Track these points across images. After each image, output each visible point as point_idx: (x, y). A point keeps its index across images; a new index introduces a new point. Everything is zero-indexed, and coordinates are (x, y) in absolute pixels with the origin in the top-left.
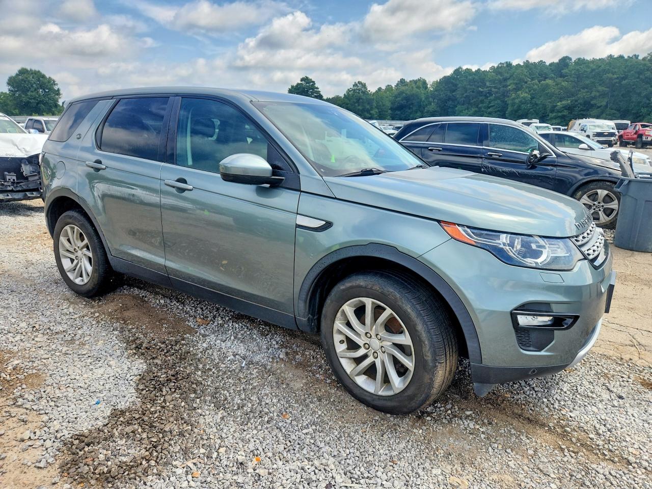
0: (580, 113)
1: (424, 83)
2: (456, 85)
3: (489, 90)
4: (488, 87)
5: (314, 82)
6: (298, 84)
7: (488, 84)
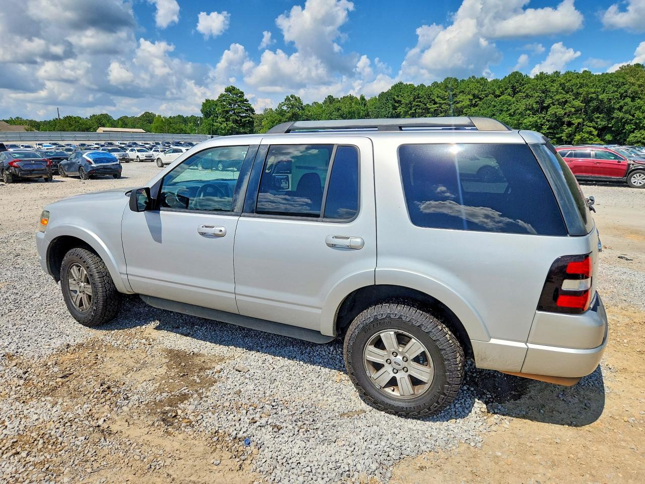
0: (548, 131)
1: (363, 98)
2: (399, 102)
3: (437, 107)
4: (435, 103)
5: (242, 93)
6: (222, 96)
7: (437, 100)
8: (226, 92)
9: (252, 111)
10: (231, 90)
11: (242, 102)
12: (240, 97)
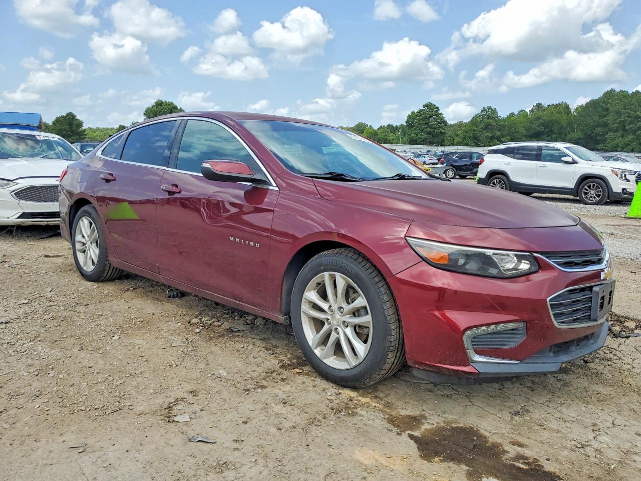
8: (424, 107)
9: (445, 123)
10: (428, 106)
11: (436, 116)
12: (436, 111)
